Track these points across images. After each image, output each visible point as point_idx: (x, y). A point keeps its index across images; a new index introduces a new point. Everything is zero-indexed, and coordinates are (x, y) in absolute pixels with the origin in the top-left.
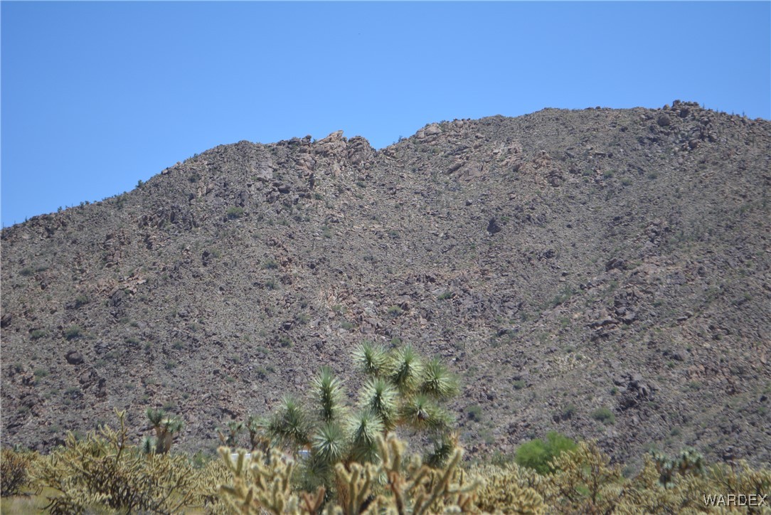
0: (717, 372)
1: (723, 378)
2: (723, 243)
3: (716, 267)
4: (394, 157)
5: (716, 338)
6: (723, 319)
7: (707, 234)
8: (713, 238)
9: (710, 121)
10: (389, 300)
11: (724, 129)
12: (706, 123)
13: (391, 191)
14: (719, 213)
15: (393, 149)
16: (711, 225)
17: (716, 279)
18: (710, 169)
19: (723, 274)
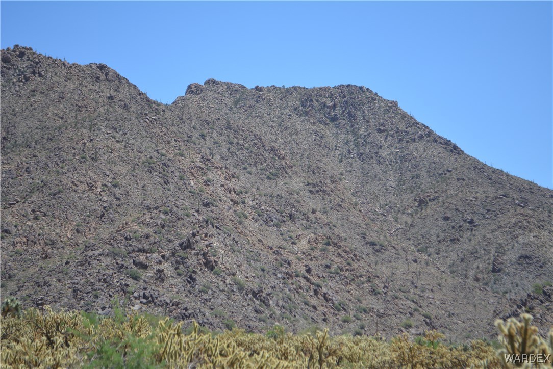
0: (35, 243)
1: (40, 247)
2: (45, 151)
3: (38, 168)
5: (36, 218)
6: (42, 205)
7: (33, 143)
8: (38, 146)
9: (40, 62)
11: (49, 68)
12: (37, 63)
14: (43, 129)
16: (36, 137)
17: (38, 176)
18: (38, 97)
19: (44, 172)
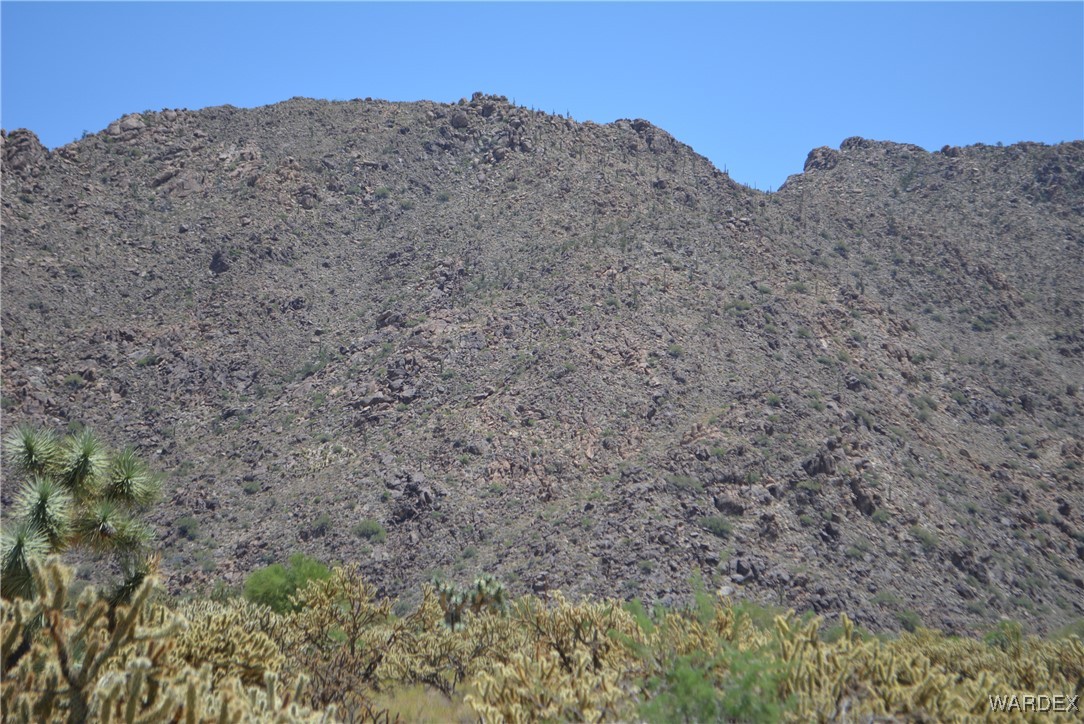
0: (526, 470)
1: (535, 479)
2: (538, 293)
3: (527, 326)
4: (75, 161)
5: (527, 423)
6: (536, 397)
7: (516, 280)
8: (525, 285)
9: (522, 122)
10: (66, 366)
11: (541, 134)
12: (517, 126)
13: (71, 210)
14: (533, 251)
15: (73, 149)
16: (522, 267)
17: (528, 343)
18: (522, 190)
19: (537, 334)
